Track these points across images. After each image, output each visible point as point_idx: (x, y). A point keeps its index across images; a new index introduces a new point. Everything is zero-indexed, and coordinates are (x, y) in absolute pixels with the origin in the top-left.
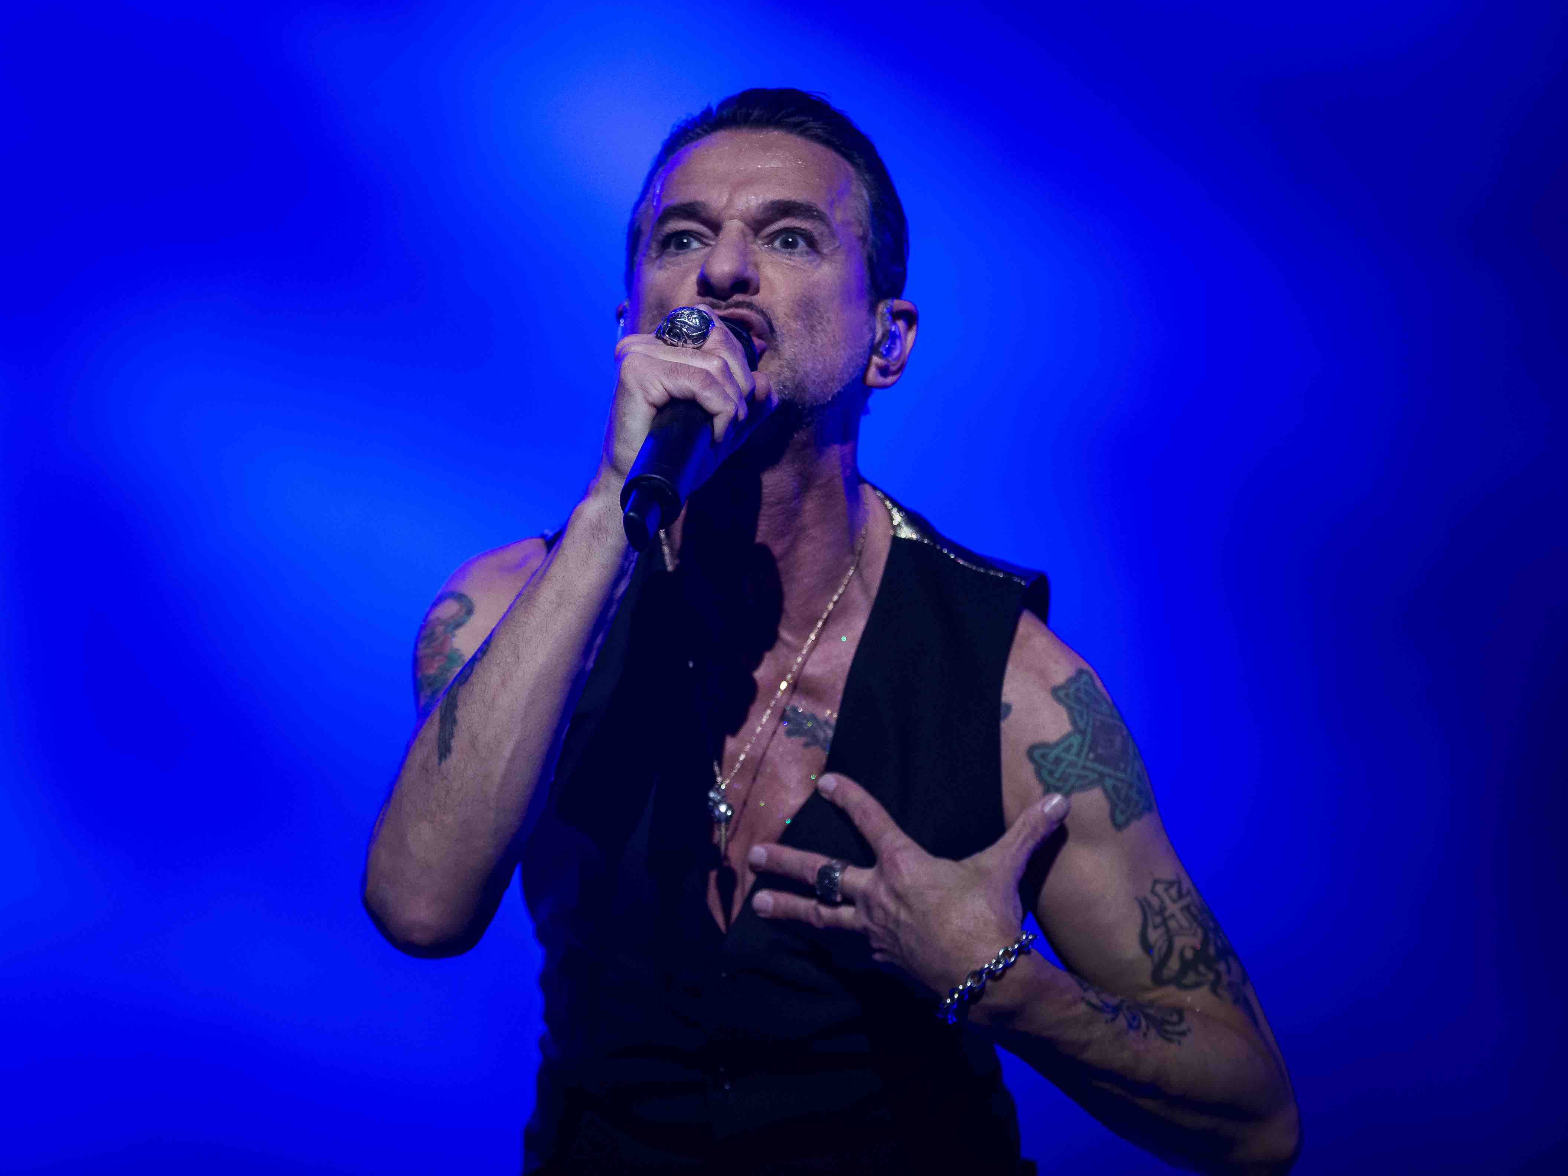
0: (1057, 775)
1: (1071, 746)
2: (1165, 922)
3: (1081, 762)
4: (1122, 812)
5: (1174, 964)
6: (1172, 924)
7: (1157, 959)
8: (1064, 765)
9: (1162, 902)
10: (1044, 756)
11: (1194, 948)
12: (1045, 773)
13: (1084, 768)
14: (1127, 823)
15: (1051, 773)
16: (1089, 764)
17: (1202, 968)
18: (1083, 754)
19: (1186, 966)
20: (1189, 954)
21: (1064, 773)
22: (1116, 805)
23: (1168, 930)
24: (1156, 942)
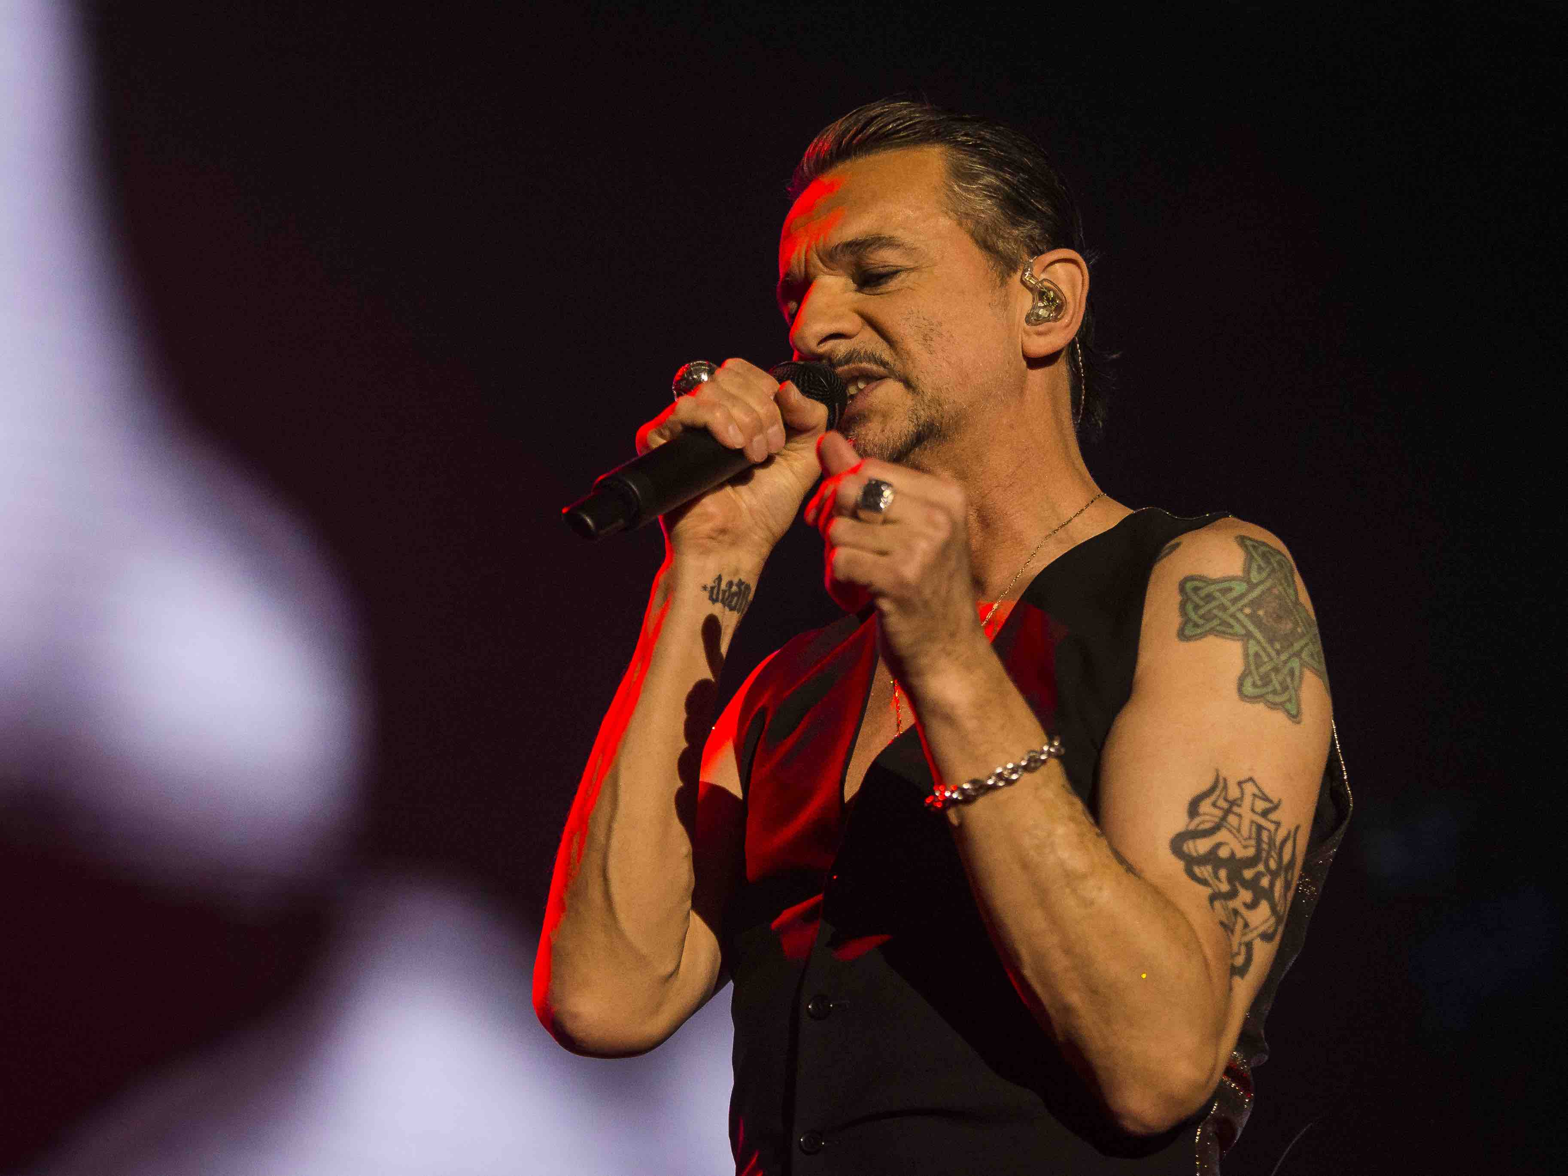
0: (1202, 612)
1: (1230, 589)
2: (1228, 812)
3: (1232, 609)
4: (1254, 685)
5: (1202, 846)
6: (1232, 819)
7: (1192, 827)
8: (1214, 604)
9: (1242, 798)
10: (1196, 589)
11: (1233, 854)
12: (1190, 607)
13: (1233, 616)
14: (1254, 699)
15: (1197, 607)
16: (1240, 616)
17: (1223, 873)
18: (1240, 604)
19: (1211, 858)
20: (1223, 853)
21: (1210, 611)
22: (1250, 673)
23: (1224, 818)
24: (1205, 814)
